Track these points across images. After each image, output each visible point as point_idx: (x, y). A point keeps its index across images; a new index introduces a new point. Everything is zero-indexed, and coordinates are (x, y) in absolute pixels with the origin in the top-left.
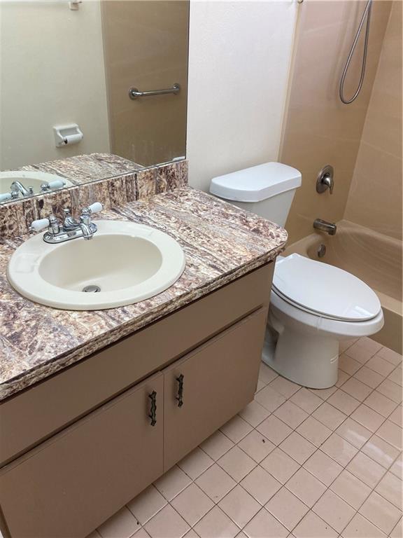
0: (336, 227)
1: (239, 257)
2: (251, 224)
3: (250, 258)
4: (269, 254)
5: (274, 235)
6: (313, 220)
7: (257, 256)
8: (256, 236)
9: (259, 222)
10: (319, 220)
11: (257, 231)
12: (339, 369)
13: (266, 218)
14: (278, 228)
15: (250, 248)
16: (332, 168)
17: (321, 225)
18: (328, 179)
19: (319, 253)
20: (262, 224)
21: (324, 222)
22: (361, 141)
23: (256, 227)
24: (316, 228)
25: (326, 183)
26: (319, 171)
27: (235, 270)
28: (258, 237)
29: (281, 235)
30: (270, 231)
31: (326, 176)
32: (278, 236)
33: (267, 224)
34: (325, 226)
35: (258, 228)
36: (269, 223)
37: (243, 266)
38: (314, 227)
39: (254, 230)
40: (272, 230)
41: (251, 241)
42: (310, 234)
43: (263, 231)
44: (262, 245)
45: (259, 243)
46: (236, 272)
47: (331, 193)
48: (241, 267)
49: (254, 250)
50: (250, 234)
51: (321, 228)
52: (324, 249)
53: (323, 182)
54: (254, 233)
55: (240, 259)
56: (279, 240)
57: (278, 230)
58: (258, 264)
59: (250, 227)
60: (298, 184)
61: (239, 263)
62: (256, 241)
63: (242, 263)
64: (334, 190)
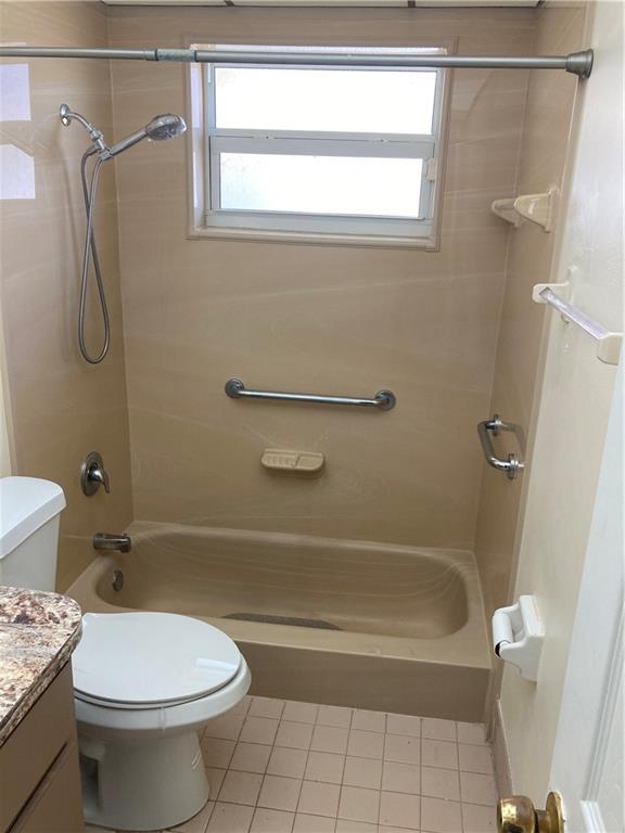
0: (129, 539)
1: (9, 686)
2: (8, 610)
3: (30, 679)
4: (60, 656)
5: (57, 615)
6: (91, 538)
7: (42, 669)
8: (26, 630)
9: (22, 599)
10: (100, 535)
11: (23, 619)
12: (206, 767)
13: (33, 588)
14: (59, 600)
15: (22, 658)
16: (97, 454)
17: (106, 543)
18: (97, 473)
19: (114, 585)
20: (28, 603)
21: (109, 536)
22: (129, 406)
23: (19, 612)
24: (99, 548)
25: (97, 479)
26: (81, 464)
27: (8, 716)
28: (29, 630)
29: (68, 611)
30: (47, 610)
31: (92, 468)
32: (64, 616)
33: (37, 600)
34: (111, 543)
35: (24, 612)
36: (41, 596)
37: (22, 700)
38: (95, 547)
39: (20, 619)
40: (50, 608)
41: (20, 643)
42: (92, 561)
43: (35, 614)
44: (42, 643)
45: (37, 643)
46: (12, 718)
47: (108, 492)
48: (18, 704)
49: (32, 659)
50: (14, 631)
51: (108, 546)
52: (120, 575)
53: (91, 478)
54: (20, 625)
55: (12, 688)
56: (69, 621)
57: (61, 604)
58: (45, 683)
59: (9, 616)
60: (62, 505)
61: (12, 697)
62: (28, 639)
63: (18, 697)
64: (111, 486)
